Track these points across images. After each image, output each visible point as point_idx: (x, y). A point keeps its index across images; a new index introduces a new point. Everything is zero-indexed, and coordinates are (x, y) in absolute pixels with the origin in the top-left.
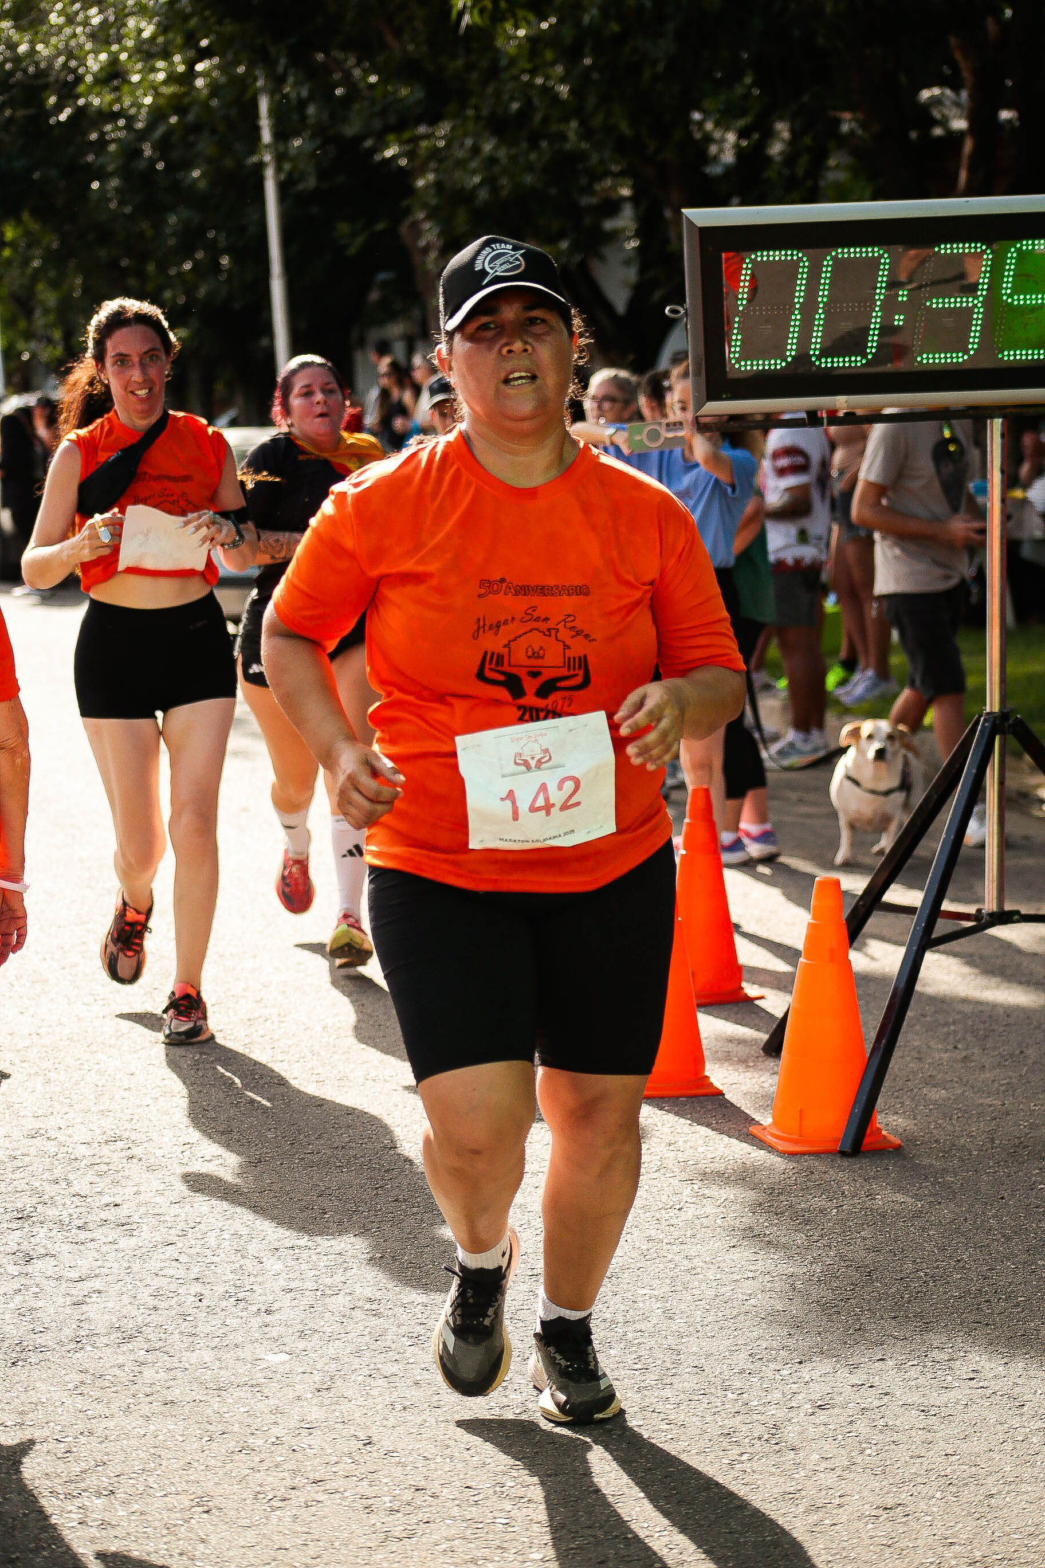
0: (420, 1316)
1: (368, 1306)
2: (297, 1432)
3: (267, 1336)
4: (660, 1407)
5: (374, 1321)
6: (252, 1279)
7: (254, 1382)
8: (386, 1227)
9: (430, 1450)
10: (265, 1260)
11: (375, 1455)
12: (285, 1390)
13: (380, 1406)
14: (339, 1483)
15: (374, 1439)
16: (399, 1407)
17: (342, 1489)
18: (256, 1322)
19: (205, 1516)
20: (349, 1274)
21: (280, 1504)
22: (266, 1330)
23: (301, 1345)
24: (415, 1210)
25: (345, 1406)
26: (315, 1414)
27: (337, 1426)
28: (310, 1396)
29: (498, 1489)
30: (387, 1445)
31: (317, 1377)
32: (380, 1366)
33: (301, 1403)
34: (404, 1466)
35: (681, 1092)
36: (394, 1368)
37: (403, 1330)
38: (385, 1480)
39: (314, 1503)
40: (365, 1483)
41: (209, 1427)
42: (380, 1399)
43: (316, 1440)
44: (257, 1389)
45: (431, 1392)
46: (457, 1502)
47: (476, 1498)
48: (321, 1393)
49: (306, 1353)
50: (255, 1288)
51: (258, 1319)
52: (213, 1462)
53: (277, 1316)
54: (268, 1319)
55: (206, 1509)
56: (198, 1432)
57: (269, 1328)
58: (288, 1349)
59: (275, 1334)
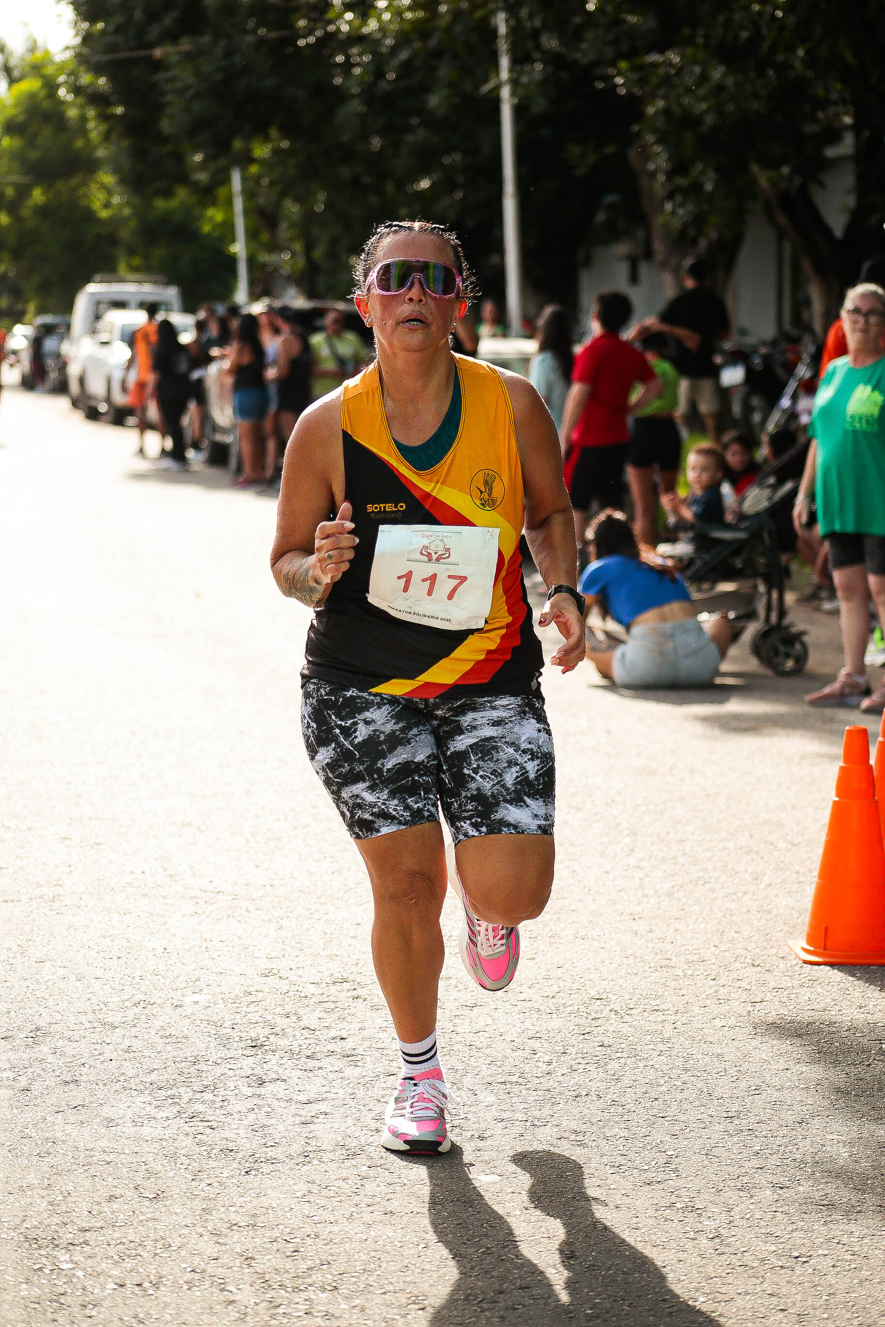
0: (621, 1148)
1: (573, 1137)
2: (506, 1244)
3: (480, 1159)
4: (845, 1240)
6: (467, 1109)
7: (467, 1199)
10: (478, 1092)
11: (578, 1267)
12: (496, 1207)
13: (583, 1225)
15: (578, 1254)
16: (600, 1226)
17: (547, 1296)
18: (472, 1148)
19: (420, 1312)
20: (556, 1108)
21: (490, 1306)
22: (479, 1154)
23: (511, 1168)
24: (618, 1055)
25: (550, 1223)
26: (523, 1230)
27: (542, 1240)
28: (518, 1213)
30: (590, 1259)
31: (525, 1197)
33: (510, 1219)
34: (604, 1278)
35: (871, 961)
37: (605, 1159)
39: (520, 1307)
41: (425, 1235)
43: (524, 1251)
44: (470, 1205)
45: (631, 1215)
46: (652, 1313)
47: (670, 1310)
48: (528, 1211)
49: (515, 1175)
50: (469, 1116)
51: (472, 1144)
52: (428, 1266)
53: (489, 1142)
54: (481, 1144)
55: (421, 1306)
56: (415, 1239)
57: (482, 1153)
58: (498, 1171)
59: (487, 1158)
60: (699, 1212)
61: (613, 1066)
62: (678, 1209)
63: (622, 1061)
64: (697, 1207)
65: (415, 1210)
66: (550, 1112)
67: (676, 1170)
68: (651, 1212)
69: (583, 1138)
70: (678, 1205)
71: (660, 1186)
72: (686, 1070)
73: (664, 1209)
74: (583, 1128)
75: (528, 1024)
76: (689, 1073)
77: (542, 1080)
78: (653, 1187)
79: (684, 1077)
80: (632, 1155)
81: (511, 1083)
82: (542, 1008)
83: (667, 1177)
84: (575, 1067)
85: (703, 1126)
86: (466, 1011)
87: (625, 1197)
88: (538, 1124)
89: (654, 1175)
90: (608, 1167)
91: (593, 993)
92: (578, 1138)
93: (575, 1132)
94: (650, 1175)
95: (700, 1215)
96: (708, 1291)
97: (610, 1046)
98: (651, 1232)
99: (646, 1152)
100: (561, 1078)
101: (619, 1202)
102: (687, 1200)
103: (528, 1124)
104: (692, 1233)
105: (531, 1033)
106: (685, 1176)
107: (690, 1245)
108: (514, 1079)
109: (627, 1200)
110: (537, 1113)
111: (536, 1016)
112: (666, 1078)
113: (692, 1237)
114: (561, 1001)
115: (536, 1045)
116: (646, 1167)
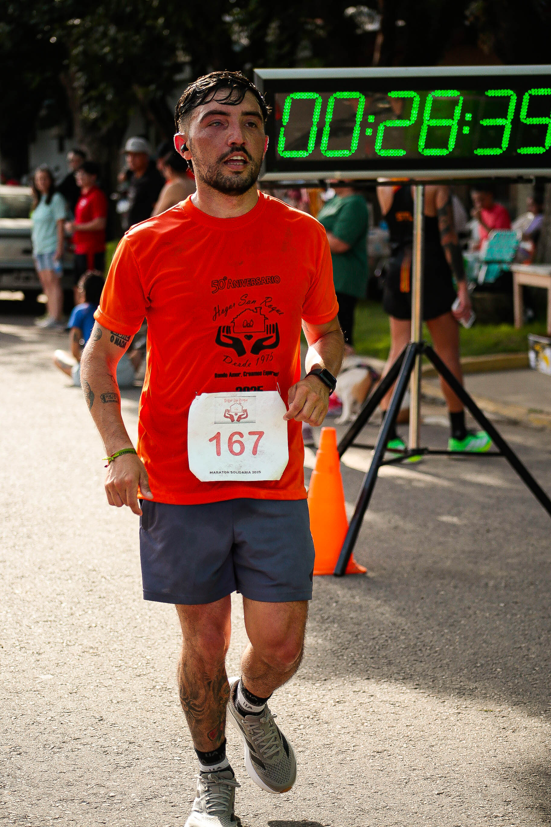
1: (91, 651)
2: (62, 714)
3: (39, 666)
5: (95, 658)
6: (27, 637)
7: (35, 689)
8: (96, 611)
9: (135, 723)
10: (32, 627)
11: (106, 725)
12: (53, 694)
13: (105, 701)
14: (89, 740)
15: (104, 718)
16: (115, 701)
17: (90, 743)
18: (32, 659)
19: (18, 756)
20: (79, 634)
21: (58, 750)
22: (38, 663)
23: (58, 670)
24: (110, 602)
25: (86, 701)
26: (71, 705)
27: (83, 711)
28: (66, 696)
29: (173, 742)
30: (112, 721)
31: (69, 686)
32: (102, 681)
33: (62, 700)
34: (122, 731)
36: (110, 682)
37: (112, 663)
38: (113, 738)
39: (76, 750)
40: (102, 739)
41: (14, 712)
42: (104, 698)
43: (73, 718)
44: (37, 693)
46: (152, 749)
47: (162, 747)
48: (72, 695)
49: (61, 674)
50: (29, 641)
51: (33, 657)
52: (19, 729)
53: (43, 656)
54: (39, 657)
55: (18, 753)
56: (9, 714)
57: (40, 662)
58: (52, 672)
59: (44, 665)
60: (170, 690)
61: (108, 609)
62: (158, 690)
63: (113, 606)
64: (168, 688)
65: (6, 697)
66: (76, 637)
67: (153, 667)
68: (143, 692)
69: (97, 651)
70: (158, 687)
71: (145, 677)
72: (150, 610)
73: (149, 690)
74: (97, 645)
75: (55, 587)
76: (153, 612)
77: (68, 619)
78: (142, 677)
79: (149, 614)
80: (127, 660)
81: (51, 621)
82: (62, 577)
83: (149, 672)
84: (86, 611)
85: (165, 641)
86: (19, 580)
87: (126, 684)
88: (70, 644)
89: (141, 670)
90: (114, 667)
91: (90, 567)
92: (94, 651)
93: (92, 648)
94: (138, 672)
95: (171, 692)
96: (182, 735)
97: (104, 597)
98: (145, 703)
99: (135, 658)
100: (79, 617)
101: (123, 687)
102: (162, 684)
103: (64, 644)
104: (168, 703)
105: (58, 591)
106: (158, 670)
107: (167, 710)
108: (52, 618)
109: (128, 686)
110: (69, 638)
111: (59, 582)
112: (140, 615)
113: (168, 705)
114: (72, 573)
115: (62, 598)
116: (136, 666)
